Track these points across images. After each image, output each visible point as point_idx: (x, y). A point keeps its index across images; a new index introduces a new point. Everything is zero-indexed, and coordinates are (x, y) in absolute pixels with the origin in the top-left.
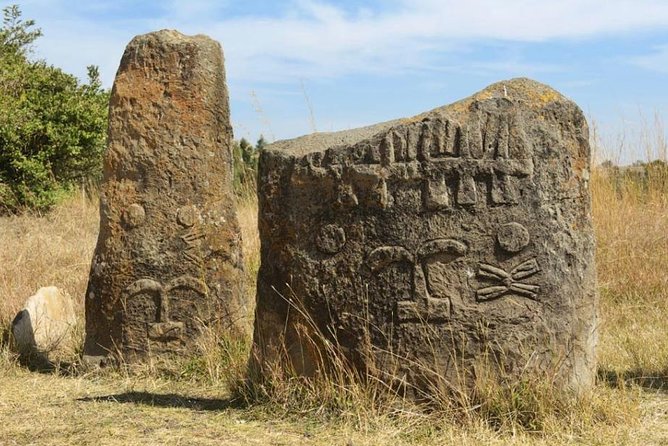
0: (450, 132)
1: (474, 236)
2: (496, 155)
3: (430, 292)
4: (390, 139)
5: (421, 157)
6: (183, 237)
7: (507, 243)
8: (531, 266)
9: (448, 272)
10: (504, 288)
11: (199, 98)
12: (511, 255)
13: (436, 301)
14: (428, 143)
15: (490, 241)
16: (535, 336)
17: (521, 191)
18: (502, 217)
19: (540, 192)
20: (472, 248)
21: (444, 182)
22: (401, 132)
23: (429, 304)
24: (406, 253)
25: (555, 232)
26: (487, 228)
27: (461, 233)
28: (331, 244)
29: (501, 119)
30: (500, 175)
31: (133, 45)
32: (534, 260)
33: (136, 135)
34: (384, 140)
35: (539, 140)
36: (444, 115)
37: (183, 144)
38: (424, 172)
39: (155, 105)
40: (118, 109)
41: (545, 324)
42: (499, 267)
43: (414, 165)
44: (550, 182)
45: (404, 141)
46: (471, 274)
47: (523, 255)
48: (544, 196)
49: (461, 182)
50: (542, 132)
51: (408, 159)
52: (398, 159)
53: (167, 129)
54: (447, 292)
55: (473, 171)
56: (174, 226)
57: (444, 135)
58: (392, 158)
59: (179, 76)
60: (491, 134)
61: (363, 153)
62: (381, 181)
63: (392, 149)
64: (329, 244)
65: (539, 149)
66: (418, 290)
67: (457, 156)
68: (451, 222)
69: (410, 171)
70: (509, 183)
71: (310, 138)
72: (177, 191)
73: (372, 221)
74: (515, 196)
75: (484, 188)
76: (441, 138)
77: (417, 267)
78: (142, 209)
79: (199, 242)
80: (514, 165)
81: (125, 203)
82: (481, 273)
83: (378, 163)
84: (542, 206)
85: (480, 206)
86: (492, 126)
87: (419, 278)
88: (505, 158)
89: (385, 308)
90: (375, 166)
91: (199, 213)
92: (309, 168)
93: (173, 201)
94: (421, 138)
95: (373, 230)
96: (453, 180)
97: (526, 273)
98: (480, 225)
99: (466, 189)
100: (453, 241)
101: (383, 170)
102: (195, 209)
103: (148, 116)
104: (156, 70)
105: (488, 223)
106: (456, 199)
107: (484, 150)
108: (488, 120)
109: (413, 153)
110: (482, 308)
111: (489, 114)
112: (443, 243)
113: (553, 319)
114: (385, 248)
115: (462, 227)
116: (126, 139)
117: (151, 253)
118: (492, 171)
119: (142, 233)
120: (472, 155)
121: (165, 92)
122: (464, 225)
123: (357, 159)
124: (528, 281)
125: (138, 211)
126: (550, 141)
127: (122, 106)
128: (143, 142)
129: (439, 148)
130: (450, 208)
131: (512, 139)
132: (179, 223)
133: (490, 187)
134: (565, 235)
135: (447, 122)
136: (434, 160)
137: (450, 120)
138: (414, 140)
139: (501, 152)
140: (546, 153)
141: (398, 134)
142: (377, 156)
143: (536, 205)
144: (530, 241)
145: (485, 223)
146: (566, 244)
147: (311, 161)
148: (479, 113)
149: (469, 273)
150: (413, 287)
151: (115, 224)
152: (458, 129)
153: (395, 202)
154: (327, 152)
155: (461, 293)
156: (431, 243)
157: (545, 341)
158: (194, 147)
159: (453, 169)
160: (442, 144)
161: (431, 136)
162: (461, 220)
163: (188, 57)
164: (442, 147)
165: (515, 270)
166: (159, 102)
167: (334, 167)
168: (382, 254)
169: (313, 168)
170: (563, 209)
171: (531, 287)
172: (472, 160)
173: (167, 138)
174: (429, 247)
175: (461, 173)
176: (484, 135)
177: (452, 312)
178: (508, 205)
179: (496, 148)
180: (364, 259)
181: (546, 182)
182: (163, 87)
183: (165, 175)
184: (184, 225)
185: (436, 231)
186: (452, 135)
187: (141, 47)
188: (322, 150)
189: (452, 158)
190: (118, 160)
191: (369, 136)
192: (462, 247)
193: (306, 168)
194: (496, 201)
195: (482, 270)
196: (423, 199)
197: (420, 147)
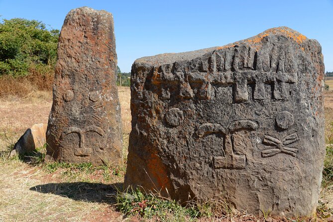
0: (251, 54)
1: (262, 119)
2: (277, 69)
3: (234, 151)
4: (214, 58)
5: (233, 69)
6: (92, 107)
7: (281, 123)
8: (294, 137)
9: (246, 140)
10: (278, 150)
11: (101, 39)
12: (283, 130)
13: (237, 156)
14: (237, 60)
15: (272, 122)
16: (294, 178)
17: (290, 92)
18: (279, 108)
19: (301, 94)
20: (261, 126)
21: (246, 86)
22: (221, 53)
23: (233, 159)
24: (221, 128)
25: (308, 117)
26: (270, 114)
27: (255, 117)
28: (175, 121)
29: (281, 48)
30: (279, 81)
31: (70, 14)
32: (296, 134)
33: (70, 56)
34: (210, 58)
35: (301, 62)
36: (247, 44)
37: (92, 61)
38: (235, 79)
39: (79, 42)
40: (62, 44)
41: (300, 171)
42: (276, 138)
43: (229, 74)
44: (306, 87)
45: (222, 59)
46: (259, 141)
47: (289, 131)
48: (303, 95)
49: (256, 85)
50: (303, 57)
51: (225, 70)
52: (219, 70)
53: (85, 54)
54: (244, 151)
55: (264, 80)
56: (87, 101)
57: (247, 56)
58: (215, 69)
59: (92, 28)
60: (275, 57)
61: (197, 65)
62: (208, 83)
63: (215, 64)
64: (173, 120)
65: (301, 67)
66: (227, 150)
67: (255, 69)
68: (249, 110)
69: (226, 78)
70: (284, 87)
71: (163, 56)
72: (89, 84)
73: (201, 108)
74: (287, 95)
75: (269, 90)
76: (246, 58)
77: (227, 136)
78: (72, 92)
79: (100, 109)
80: (287, 77)
81: (64, 90)
82: (265, 141)
83: (206, 72)
84: (302, 102)
85: (267, 101)
86: (275, 52)
87: (228, 143)
88: (282, 72)
89: (207, 160)
90: (204, 74)
91: (100, 95)
92: (163, 73)
93: (87, 89)
94: (234, 57)
95: (201, 113)
96: (252, 84)
97: (291, 141)
98: (266, 111)
99: (259, 90)
100: (250, 121)
101: (209, 77)
102: (98, 93)
103: (76, 48)
104: (80, 25)
105: (271, 111)
106: (253, 96)
107: (271, 67)
108: (273, 48)
109: (228, 67)
110: (264, 161)
111: (274, 45)
112: (244, 122)
113: (304, 168)
114: (208, 124)
115: (256, 113)
116: (65, 59)
117: (76, 114)
118: (275, 80)
119: (72, 104)
120: (264, 69)
121: (85, 36)
122: (256, 112)
123: (193, 69)
124: (291, 145)
125: (71, 94)
126: (307, 62)
127: (64, 42)
128: (73, 60)
129: (244, 64)
130: (249, 101)
131: (287, 61)
132: (90, 99)
133: (273, 89)
134: (312, 119)
135: (250, 48)
136: (241, 71)
137: (251, 47)
138: (229, 58)
139: (280, 69)
140: (305, 70)
141: (219, 54)
142: (205, 67)
143: (298, 101)
144: (294, 122)
145: (269, 111)
146: (313, 124)
147: (164, 69)
148: (268, 43)
149: (258, 140)
150: (224, 148)
151: (60, 100)
152: (256, 53)
153: (215, 96)
154: (174, 64)
155: (253, 152)
156: (237, 122)
157: (300, 181)
158: (98, 63)
159: (252, 77)
160: (246, 62)
161: (239, 56)
162: (255, 109)
163: (96, 19)
164: (245, 64)
165: (284, 139)
166: (81, 41)
167: (178, 74)
168: (207, 128)
169: (165, 74)
170: (312, 103)
171: (293, 150)
172: (264, 73)
173: (85, 58)
174: (235, 125)
175: (257, 80)
176: (271, 58)
177: (247, 164)
178: (283, 100)
179: (278, 66)
180: (196, 130)
181: (304, 87)
182: (84, 34)
183: (83, 77)
184: (92, 101)
185: (239, 115)
186: (252, 57)
187: (73, 15)
188: (171, 63)
189: (251, 70)
190: (61, 69)
191: (201, 55)
192: (255, 125)
193: (161, 73)
194: (276, 98)
195: (266, 139)
196: (234, 95)
197: (232, 64)
